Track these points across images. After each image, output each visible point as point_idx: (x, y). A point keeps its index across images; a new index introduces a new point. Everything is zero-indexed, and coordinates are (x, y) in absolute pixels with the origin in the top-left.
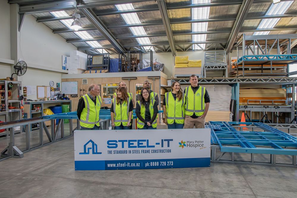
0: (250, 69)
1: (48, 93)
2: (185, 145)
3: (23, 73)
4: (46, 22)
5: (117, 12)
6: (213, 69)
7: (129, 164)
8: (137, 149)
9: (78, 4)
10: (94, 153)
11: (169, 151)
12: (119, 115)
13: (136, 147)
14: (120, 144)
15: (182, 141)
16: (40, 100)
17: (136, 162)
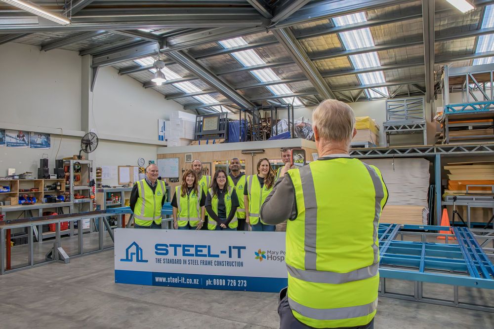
0: (470, 128)
1: (136, 176)
2: (264, 256)
3: (92, 149)
4: (132, 74)
5: (224, 51)
6: (400, 130)
7: (184, 279)
8: (194, 258)
9: (161, 47)
10: (138, 260)
11: (241, 264)
12: (185, 210)
13: (192, 255)
14: (171, 250)
15: (260, 250)
16: (123, 187)
17: (193, 277)
